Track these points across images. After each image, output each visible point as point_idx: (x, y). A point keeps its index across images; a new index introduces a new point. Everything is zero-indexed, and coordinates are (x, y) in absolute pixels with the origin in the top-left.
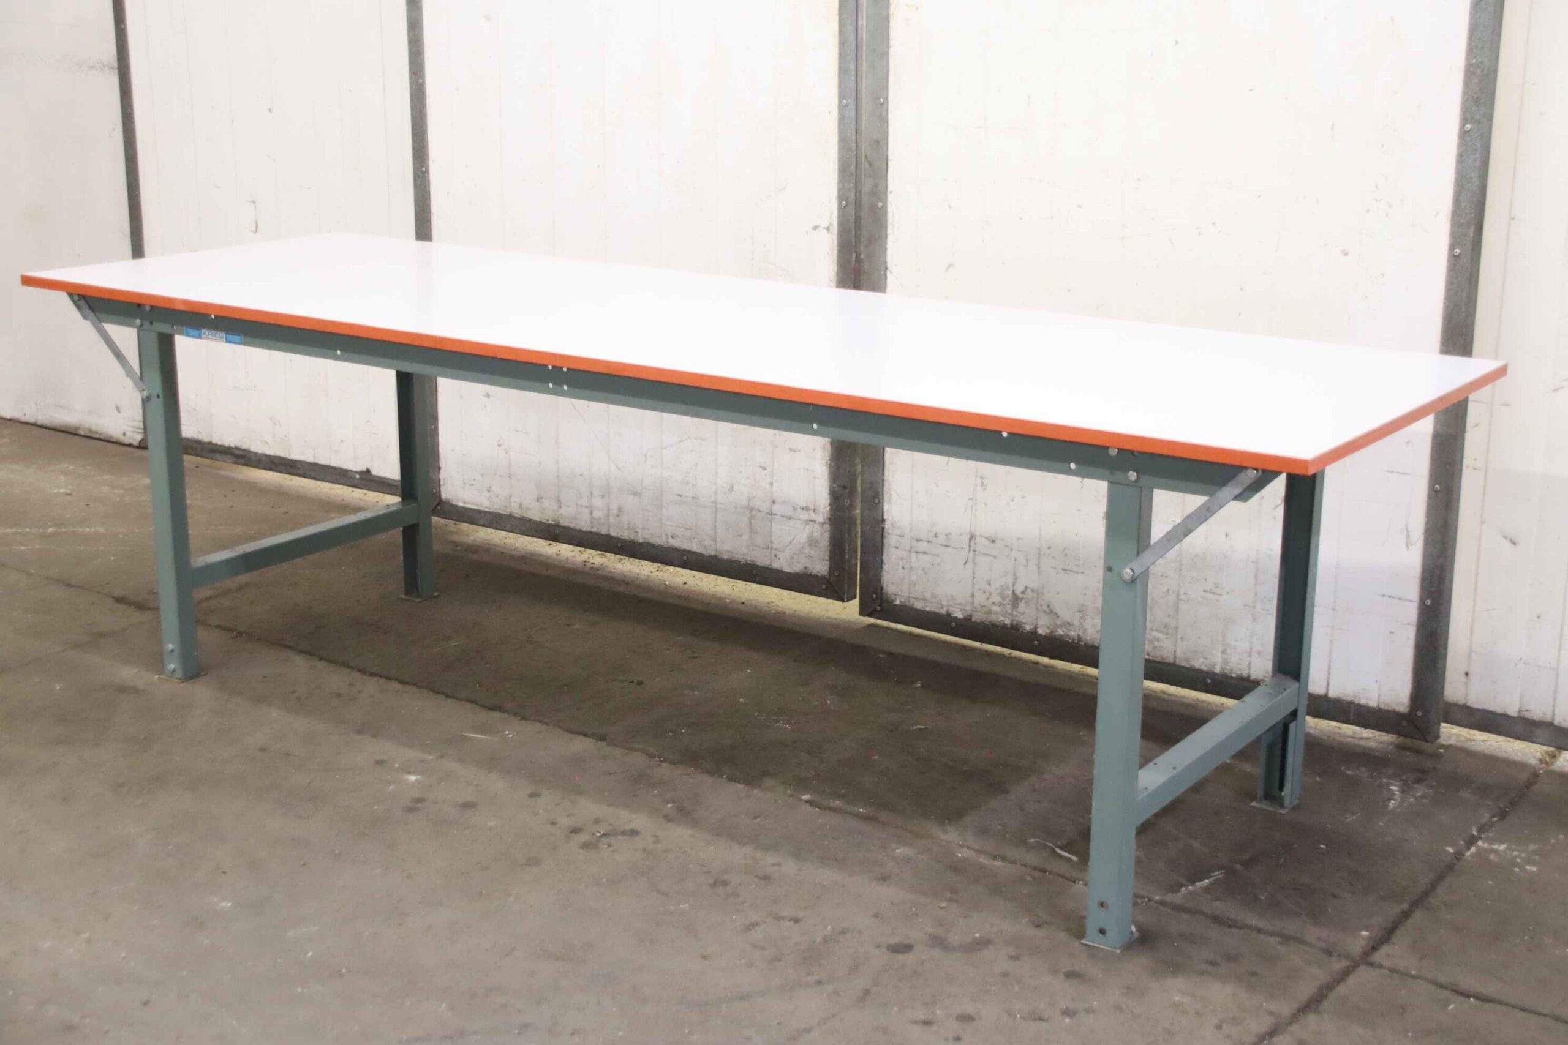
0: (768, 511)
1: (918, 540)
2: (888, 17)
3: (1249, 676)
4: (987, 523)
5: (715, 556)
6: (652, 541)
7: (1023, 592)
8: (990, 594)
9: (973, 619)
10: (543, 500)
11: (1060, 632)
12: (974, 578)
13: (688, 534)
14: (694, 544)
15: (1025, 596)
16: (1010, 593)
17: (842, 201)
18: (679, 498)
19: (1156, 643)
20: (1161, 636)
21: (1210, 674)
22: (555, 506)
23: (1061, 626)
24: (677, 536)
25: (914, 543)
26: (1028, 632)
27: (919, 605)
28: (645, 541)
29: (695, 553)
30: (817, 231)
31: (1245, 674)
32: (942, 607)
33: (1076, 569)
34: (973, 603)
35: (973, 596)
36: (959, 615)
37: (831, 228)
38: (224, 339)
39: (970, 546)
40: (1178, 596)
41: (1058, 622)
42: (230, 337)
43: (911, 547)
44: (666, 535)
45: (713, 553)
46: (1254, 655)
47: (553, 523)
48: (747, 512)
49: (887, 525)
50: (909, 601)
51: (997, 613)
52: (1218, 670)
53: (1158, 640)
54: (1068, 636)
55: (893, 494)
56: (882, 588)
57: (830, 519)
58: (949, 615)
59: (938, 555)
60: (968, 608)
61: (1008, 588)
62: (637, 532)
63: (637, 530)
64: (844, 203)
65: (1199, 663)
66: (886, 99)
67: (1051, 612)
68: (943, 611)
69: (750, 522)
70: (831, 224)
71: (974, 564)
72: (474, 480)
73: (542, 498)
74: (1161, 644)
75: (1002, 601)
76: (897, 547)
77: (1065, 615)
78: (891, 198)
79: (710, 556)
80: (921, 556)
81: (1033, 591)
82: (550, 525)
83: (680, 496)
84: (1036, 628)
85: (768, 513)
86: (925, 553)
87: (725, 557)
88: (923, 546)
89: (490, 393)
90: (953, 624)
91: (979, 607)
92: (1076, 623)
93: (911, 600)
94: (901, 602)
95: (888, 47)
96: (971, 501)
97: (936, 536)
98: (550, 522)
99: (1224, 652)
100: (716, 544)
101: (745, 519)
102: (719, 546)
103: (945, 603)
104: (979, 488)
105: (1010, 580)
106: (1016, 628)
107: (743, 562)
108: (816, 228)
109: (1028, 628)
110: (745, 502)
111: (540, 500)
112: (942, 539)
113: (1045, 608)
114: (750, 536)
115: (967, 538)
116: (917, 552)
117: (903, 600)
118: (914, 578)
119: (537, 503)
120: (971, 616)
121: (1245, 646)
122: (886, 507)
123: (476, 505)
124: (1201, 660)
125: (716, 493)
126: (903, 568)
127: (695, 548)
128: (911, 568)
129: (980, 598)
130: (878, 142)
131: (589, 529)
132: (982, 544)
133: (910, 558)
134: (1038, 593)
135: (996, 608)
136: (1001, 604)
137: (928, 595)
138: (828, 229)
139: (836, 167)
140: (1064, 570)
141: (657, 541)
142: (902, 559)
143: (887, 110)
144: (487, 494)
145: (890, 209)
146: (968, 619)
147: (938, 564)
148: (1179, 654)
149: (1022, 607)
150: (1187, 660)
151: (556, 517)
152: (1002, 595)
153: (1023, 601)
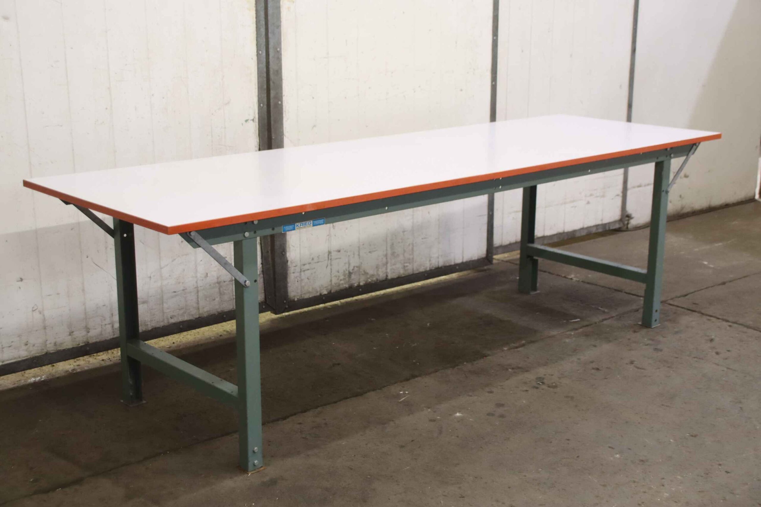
0: (230, 280)
1: (304, 265)
2: (279, 7)
3: (438, 266)
4: (335, 244)
5: (199, 317)
6: (158, 326)
7: (353, 270)
8: (339, 277)
9: (332, 292)
10: (74, 333)
11: (370, 280)
12: (331, 272)
13: (181, 312)
14: (186, 317)
15: (354, 271)
16: (347, 272)
17: (261, 104)
18: (175, 294)
19: (406, 268)
20: (408, 264)
21: (426, 272)
22: (84, 333)
23: (369, 278)
24: (175, 316)
25: (302, 267)
26: (356, 287)
27: (307, 296)
28: (153, 328)
29: (186, 321)
30: (247, 122)
31: (437, 266)
32: (317, 292)
33: (374, 250)
34: (332, 283)
35: (331, 281)
36: (325, 292)
37: (255, 119)
38: (312, 225)
39: (328, 258)
40: (413, 245)
41: (368, 276)
42: (316, 222)
43: (301, 270)
44: (168, 319)
45: (197, 316)
46: (440, 257)
47: (83, 344)
48: (217, 285)
49: (289, 263)
50: (301, 296)
51: (342, 284)
52: (428, 269)
53: (407, 266)
54: (372, 281)
55: (291, 246)
56: (288, 296)
57: (263, 271)
58: (321, 295)
59: (314, 268)
60: (329, 287)
61: (346, 270)
62: (148, 325)
63: (147, 324)
64: (262, 105)
65: (422, 270)
66: (281, 49)
67: (366, 273)
68: (318, 294)
69: (220, 290)
70: (254, 117)
71: (331, 265)
72: (12, 342)
73: (73, 332)
74: (408, 268)
75: (345, 278)
76: (294, 273)
77: (371, 272)
78: (284, 99)
79: (196, 319)
80: (306, 272)
81: (357, 267)
82: (82, 346)
83: (175, 292)
84: (359, 283)
85: (230, 281)
86: (308, 270)
87: (205, 315)
88: (307, 267)
89: (23, 278)
90: (324, 298)
91: (334, 285)
92: (375, 273)
93: (302, 296)
94: (297, 299)
95: (280, 22)
96: (328, 237)
97: (313, 259)
98: (81, 344)
99: (430, 261)
100: (199, 311)
101: (217, 290)
102: (201, 311)
103: (319, 290)
104: (332, 229)
105: (347, 265)
106: (351, 287)
107: (216, 313)
108: (246, 121)
109: (356, 285)
110: (216, 280)
111: (71, 334)
112: (316, 260)
113: (363, 273)
114: (220, 297)
115: (326, 255)
116: (304, 271)
117: (298, 297)
118: (303, 284)
119: (70, 337)
120: (331, 291)
121: (436, 255)
122: (288, 254)
123: (15, 358)
124: (422, 268)
125: (197, 282)
126: (298, 281)
127: (186, 318)
128: (302, 280)
129: (334, 281)
130: (277, 71)
131: (112, 337)
132: (334, 255)
133: (301, 275)
134: (359, 267)
135: (342, 282)
136: (344, 279)
137: (310, 290)
138: (253, 120)
139: (257, 87)
140: (370, 252)
141: (162, 324)
142: (297, 277)
143: (281, 54)
144: (25, 348)
145: (284, 104)
146: (330, 292)
147: (315, 272)
148: (415, 269)
149: (353, 276)
150: (417, 270)
151: (85, 340)
152: (344, 275)
153: (353, 274)
